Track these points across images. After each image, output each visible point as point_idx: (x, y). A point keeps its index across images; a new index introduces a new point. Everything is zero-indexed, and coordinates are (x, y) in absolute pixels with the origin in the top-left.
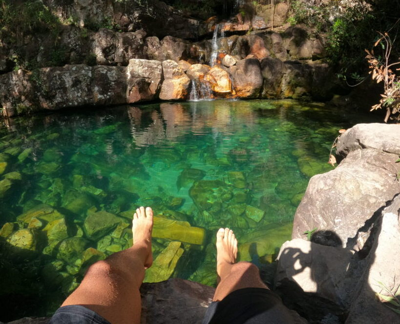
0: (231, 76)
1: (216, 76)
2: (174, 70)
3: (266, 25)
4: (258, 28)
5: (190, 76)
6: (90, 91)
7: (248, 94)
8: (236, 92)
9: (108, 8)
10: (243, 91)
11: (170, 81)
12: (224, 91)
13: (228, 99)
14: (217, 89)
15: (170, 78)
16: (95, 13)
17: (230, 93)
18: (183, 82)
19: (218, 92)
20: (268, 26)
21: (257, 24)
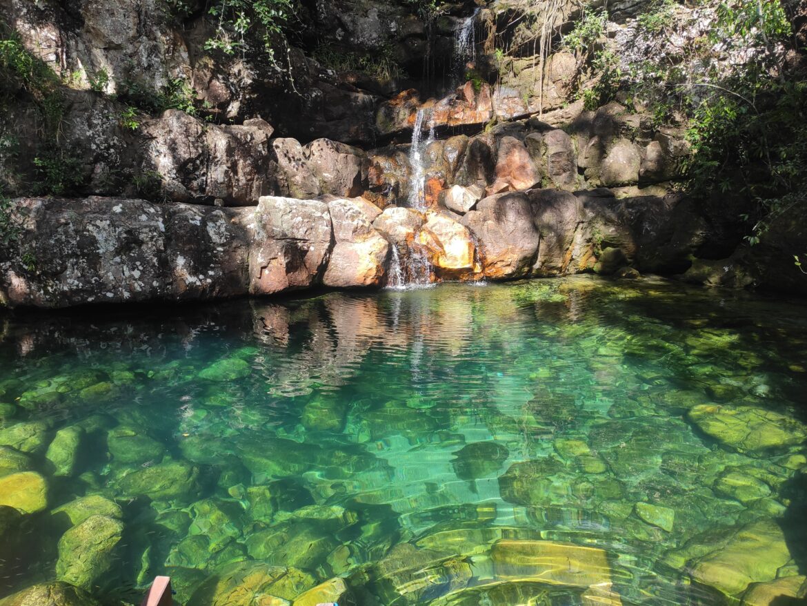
0: (472, 233)
1: (441, 235)
2: (355, 223)
3: (526, 108)
4: (508, 116)
5: (385, 235)
6: (165, 267)
7: (508, 270)
8: (483, 268)
9: (177, 54)
10: (499, 265)
11: (350, 247)
12: (458, 265)
13: (465, 282)
14: (444, 263)
15: (347, 240)
16: (146, 65)
17: (470, 271)
18: (376, 249)
19: (445, 268)
20: (530, 109)
21: (506, 107)
